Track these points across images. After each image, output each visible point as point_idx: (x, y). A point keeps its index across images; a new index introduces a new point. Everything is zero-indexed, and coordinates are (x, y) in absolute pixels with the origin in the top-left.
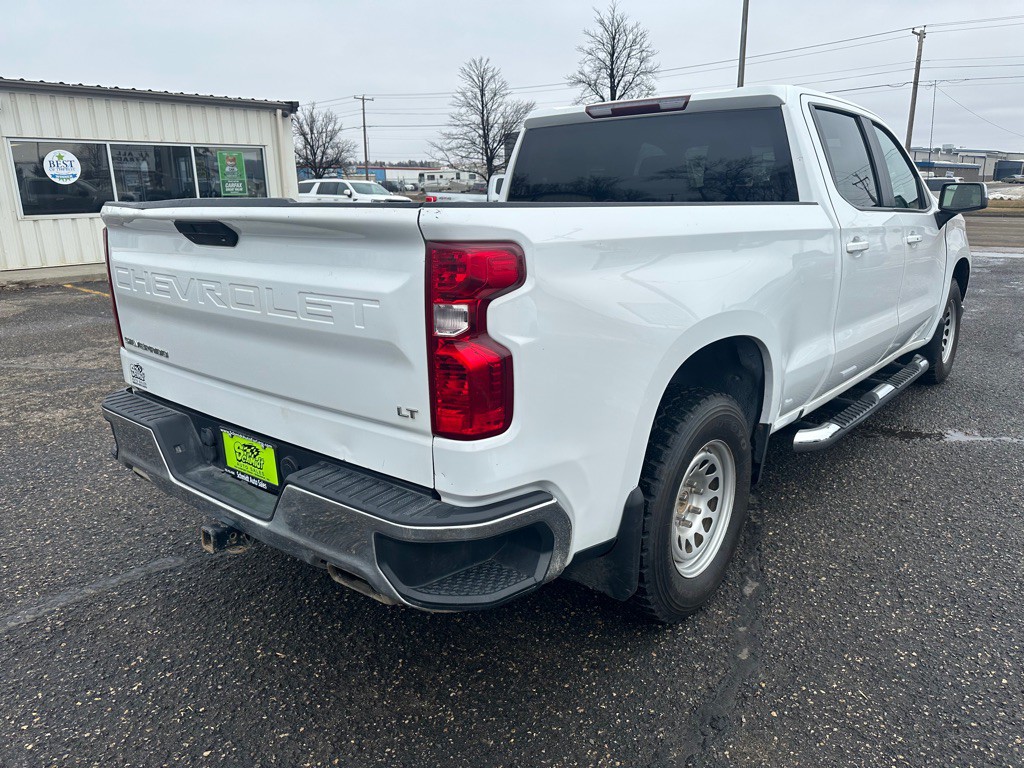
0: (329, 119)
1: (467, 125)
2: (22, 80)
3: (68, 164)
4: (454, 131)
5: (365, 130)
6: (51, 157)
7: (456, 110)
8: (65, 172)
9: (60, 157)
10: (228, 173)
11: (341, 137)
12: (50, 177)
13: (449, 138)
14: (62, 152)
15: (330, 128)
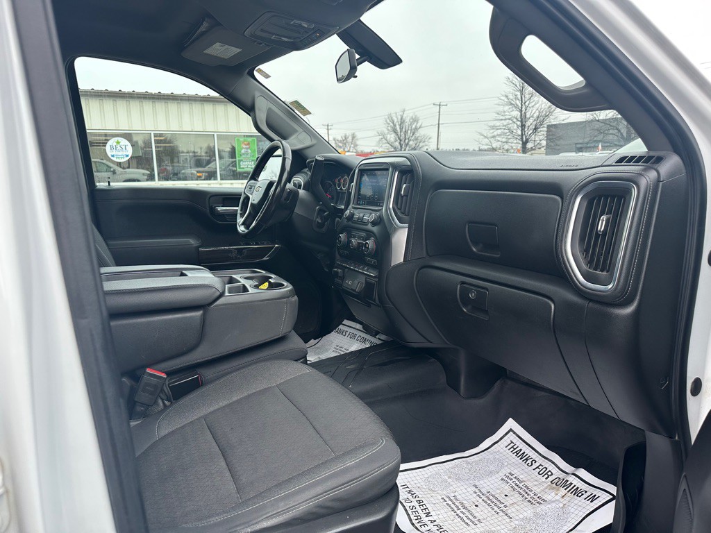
0: (415, 120)
1: (509, 119)
2: (93, 89)
3: (124, 147)
4: (498, 123)
5: (439, 127)
6: (112, 142)
7: (501, 108)
8: (120, 153)
9: (118, 143)
10: (243, 154)
11: (420, 133)
12: (110, 156)
13: (493, 129)
14: (120, 139)
15: (414, 126)
